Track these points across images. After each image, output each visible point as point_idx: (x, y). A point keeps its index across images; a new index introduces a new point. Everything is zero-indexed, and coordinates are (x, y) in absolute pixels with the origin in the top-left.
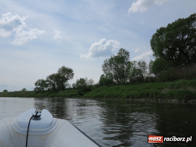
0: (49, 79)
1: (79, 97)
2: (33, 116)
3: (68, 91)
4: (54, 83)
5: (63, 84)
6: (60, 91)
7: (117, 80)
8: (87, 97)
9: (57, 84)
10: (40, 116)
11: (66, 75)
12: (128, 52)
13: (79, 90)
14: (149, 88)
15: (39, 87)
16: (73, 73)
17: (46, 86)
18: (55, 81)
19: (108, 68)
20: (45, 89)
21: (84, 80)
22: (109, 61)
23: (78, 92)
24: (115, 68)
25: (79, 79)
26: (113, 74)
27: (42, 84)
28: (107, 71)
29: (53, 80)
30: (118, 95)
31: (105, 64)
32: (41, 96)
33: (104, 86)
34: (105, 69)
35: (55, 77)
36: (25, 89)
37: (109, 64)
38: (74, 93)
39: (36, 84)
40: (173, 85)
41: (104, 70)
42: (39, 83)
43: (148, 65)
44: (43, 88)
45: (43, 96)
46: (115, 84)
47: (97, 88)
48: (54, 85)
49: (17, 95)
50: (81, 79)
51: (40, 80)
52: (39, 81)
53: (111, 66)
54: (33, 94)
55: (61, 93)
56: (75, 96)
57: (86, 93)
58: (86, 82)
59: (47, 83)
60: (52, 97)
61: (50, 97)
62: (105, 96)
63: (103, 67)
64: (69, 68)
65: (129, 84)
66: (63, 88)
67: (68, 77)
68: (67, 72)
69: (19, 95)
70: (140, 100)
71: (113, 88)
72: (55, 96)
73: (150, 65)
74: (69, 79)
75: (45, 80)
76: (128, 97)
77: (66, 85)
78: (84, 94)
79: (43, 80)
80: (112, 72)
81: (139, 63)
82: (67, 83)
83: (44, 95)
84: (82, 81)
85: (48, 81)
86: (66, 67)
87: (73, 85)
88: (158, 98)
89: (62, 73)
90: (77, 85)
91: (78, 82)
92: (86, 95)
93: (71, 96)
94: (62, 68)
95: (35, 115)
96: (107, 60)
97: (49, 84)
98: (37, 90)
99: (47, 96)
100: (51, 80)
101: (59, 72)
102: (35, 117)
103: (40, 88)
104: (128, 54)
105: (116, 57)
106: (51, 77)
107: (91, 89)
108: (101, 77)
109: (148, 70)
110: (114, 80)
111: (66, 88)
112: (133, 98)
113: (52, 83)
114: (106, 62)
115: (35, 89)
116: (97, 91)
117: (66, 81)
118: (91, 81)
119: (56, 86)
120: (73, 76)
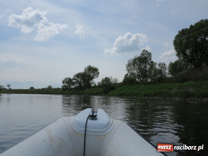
0: (76, 78)
1: (104, 95)
2: (89, 115)
3: (94, 89)
4: (81, 81)
5: (89, 82)
6: (86, 89)
7: (140, 79)
8: (111, 95)
9: (84, 82)
10: (97, 116)
11: (92, 74)
12: (150, 53)
13: (105, 88)
14: (162, 88)
15: (66, 84)
16: (98, 72)
17: (74, 84)
18: (81, 79)
19: (131, 68)
20: (72, 87)
21: (109, 79)
22: (133, 61)
23: (103, 90)
24: (138, 68)
25: (104, 78)
26: (136, 73)
27: (69, 82)
28: (131, 71)
29: (79, 78)
30: (137, 94)
31: (129, 64)
32: (68, 94)
33: (127, 85)
34: (129, 68)
35: (81, 76)
36: (51, 86)
37: (132, 64)
38: (100, 91)
39: (63, 82)
40: (181, 86)
41: (128, 70)
42: (66, 81)
43: (168, 66)
44: (70, 86)
45: (70, 94)
46: (138, 83)
47: (121, 87)
48: (80, 83)
49: (46, 92)
50: (106, 78)
51: (68, 78)
52: (66, 79)
53: (134, 65)
54: (61, 91)
55: (87, 91)
56: (100, 94)
57: (110, 91)
58: (111, 81)
59: (74, 81)
60: (79, 94)
61: (77, 94)
62: (127, 94)
63: (127, 67)
64: (94, 67)
65: (149, 84)
66: (88, 86)
67: (94, 75)
68: (92, 71)
69: (47, 92)
70: (154, 98)
71: (134, 87)
72: (81, 94)
73: (169, 66)
74: (94, 78)
75: (72, 78)
76: (145, 95)
77: (92, 84)
78: (109, 92)
79: (70, 78)
80: (135, 72)
81: (160, 65)
82: (92, 81)
83: (71, 92)
84: (107, 80)
85: (75, 79)
86: (92, 66)
87: (98, 83)
88: (167, 96)
89: (88, 72)
90: (102, 84)
91: (103, 81)
92: (110, 93)
93: (97, 94)
94: (88, 67)
95: (91, 115)
96: (131, 60)
97: (76, 82)
98: (64, 88)
99: (74, 94)
100: (78, 79)
101: (85, 71)
102: (92, 117)
103: (67, 86)
104: (150, 55)
105: (139, 58)
106: (78, 75)
107: (115, 87)
108: (125, 76)
109: (167, 71)
110: (137, 79)
111: (92, 86)
112: (149, 96)
113: (79, 81)
114: (129, 62)
115: (62, 87)
116: (120, 90)
117: (92, 79)
118: (115, 80)
119: (82, 84)
120: (98, 75)
